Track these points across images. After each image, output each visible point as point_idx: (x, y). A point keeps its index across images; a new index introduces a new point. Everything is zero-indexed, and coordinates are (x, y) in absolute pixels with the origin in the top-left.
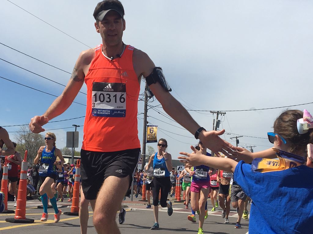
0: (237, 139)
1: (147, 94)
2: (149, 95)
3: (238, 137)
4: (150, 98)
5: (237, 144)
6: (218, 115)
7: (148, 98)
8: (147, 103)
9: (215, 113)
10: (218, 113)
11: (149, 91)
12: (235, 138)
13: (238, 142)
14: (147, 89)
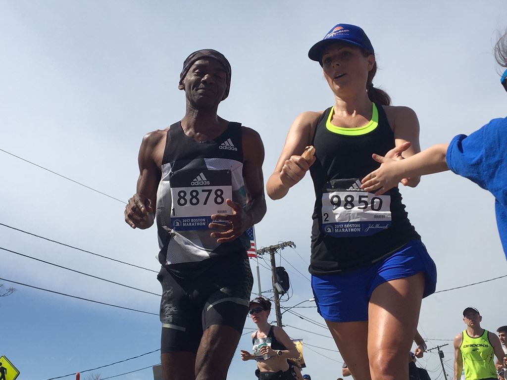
0: (439, 350)
1: (276, 290)
2: (279, 289)
3: (441, 346)
4: (283, 295)
5: (441, 359)
7: (280, 295)
8: (279, 304)
11: (279, 283)
12: (435, 348)
13: (442, 355)
14: (275, 280)
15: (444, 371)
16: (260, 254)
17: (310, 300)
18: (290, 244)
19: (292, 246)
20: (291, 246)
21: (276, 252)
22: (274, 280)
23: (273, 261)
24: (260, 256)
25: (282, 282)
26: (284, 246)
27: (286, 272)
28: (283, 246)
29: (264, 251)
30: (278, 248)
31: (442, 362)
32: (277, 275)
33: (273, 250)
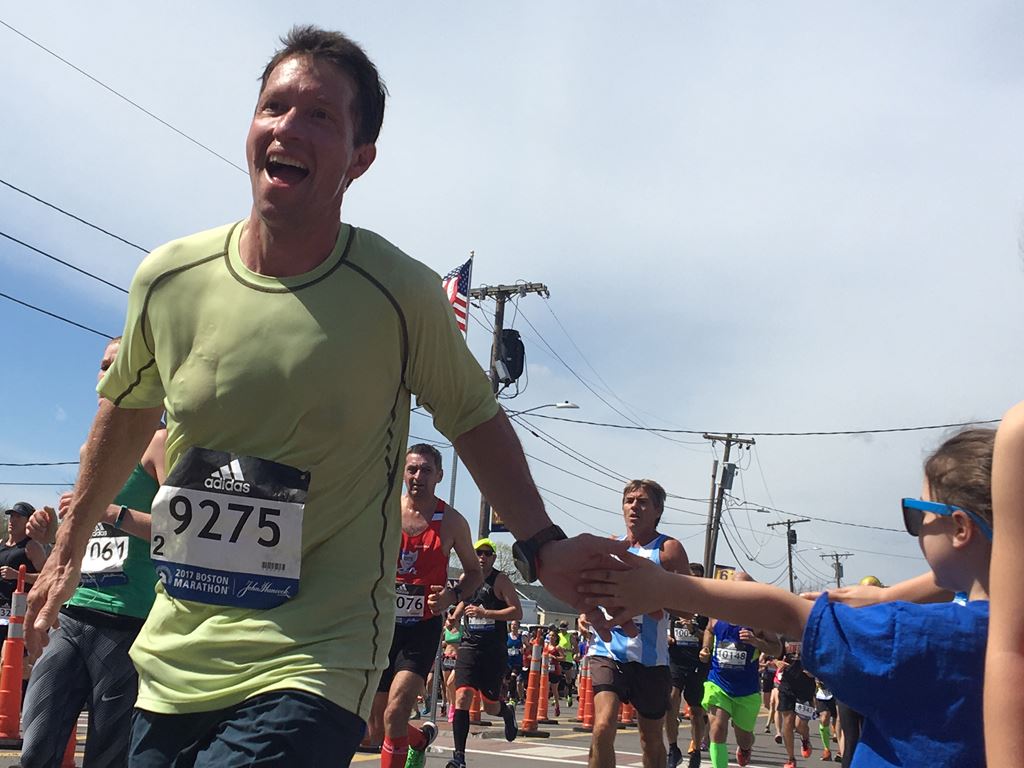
0: (789, 527)
1: (496, 373)
2: (502, 374)
3: (794, 522)
4: (507, 386)
5: (789, 546)
6: (728, 446)
7: (501, 385)
9: (720, 439)
10: (729, 441)
11: (503, 361)
12: (783, 523)
13: (792, 538)
14: (497, 354)
15: (791, 569)
16: (477, 298)
17: (559, 405)
18: (540, 289)
19: (543, 293)
20: (539, 293)
21: (510, 299)
22: (494, 353)
23: (500, 316)
24: (476, 302)
25: (509, 359)
26: (527, 290)
27: (521, 342)
28: (525, 290)
29: (485, 293)
30: (515, 291)
31: (790, 551)
32: (503, 346)
33: (503, 294)
